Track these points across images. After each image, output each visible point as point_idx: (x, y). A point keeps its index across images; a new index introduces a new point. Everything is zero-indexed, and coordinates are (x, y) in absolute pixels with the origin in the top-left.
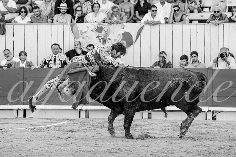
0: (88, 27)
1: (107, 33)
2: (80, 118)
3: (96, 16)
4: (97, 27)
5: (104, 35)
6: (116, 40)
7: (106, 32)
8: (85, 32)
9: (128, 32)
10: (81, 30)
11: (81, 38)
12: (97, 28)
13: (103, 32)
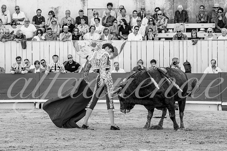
0: (85, 43)
4: (92, 43)
5: (97, 49)
7: (99, 47)
8: (84, 47)
10: (80, 45)
11: (81, 51)
13: (96, 47)
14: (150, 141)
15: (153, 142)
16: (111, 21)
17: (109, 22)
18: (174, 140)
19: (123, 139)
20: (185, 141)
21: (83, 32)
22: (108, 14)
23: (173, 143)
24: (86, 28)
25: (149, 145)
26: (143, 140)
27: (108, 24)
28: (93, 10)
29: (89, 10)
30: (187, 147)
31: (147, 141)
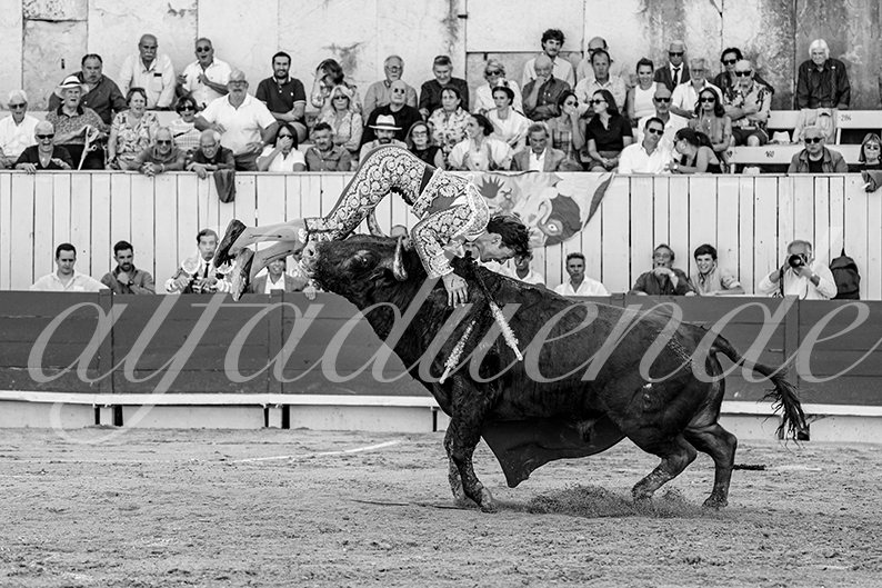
1: (509, 199)
2: (435, 430)
3: (478, 150)
4: (484, 181)
5: (500, 205)
6: (535, 217)
7: (508, 196)
9: (567, 195)
12: (482, 185)
13: (499, 197)
14: (703, 557)
15: (714, 560)
16: (554, 98)
17: (549, 103)
18: (794, 553)
19: (600, 548)
20: (833, 560)
21: (451, 138)
22: (543, 72)
23: (790, 567)
24: (461, 124)
25: (698, 571)
26: (673, 554)
27: (543, 109)
28: (486, 58)
29: (471, 56)
30: (843, 580)
31: (691, 556)
